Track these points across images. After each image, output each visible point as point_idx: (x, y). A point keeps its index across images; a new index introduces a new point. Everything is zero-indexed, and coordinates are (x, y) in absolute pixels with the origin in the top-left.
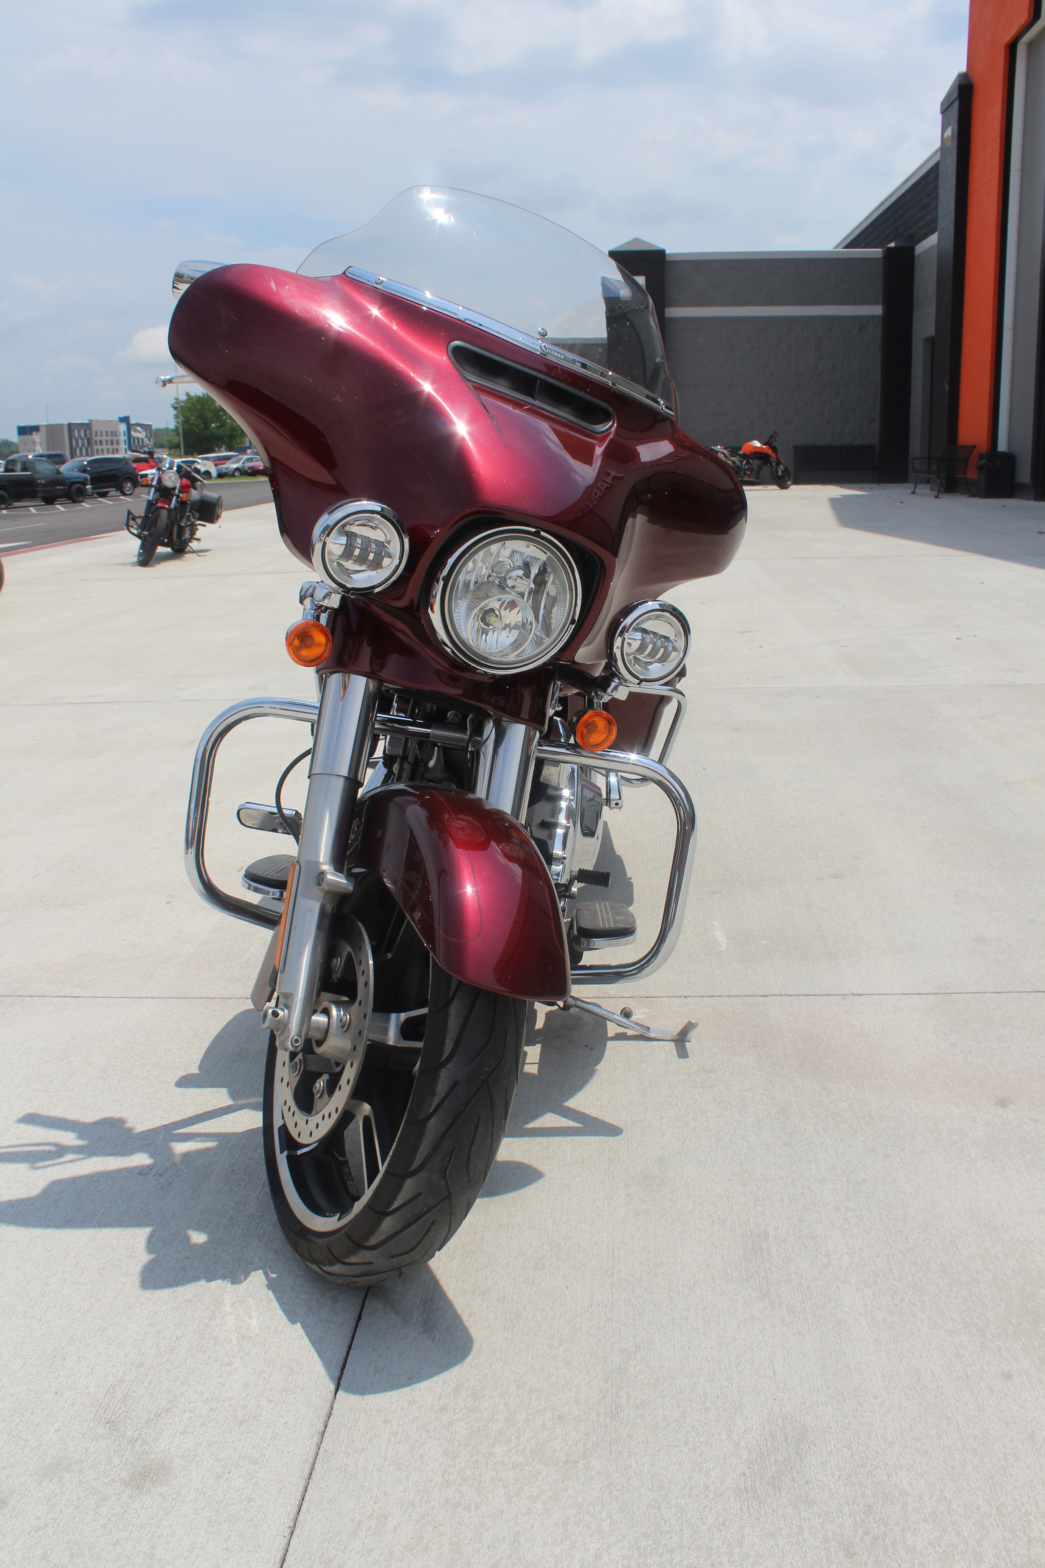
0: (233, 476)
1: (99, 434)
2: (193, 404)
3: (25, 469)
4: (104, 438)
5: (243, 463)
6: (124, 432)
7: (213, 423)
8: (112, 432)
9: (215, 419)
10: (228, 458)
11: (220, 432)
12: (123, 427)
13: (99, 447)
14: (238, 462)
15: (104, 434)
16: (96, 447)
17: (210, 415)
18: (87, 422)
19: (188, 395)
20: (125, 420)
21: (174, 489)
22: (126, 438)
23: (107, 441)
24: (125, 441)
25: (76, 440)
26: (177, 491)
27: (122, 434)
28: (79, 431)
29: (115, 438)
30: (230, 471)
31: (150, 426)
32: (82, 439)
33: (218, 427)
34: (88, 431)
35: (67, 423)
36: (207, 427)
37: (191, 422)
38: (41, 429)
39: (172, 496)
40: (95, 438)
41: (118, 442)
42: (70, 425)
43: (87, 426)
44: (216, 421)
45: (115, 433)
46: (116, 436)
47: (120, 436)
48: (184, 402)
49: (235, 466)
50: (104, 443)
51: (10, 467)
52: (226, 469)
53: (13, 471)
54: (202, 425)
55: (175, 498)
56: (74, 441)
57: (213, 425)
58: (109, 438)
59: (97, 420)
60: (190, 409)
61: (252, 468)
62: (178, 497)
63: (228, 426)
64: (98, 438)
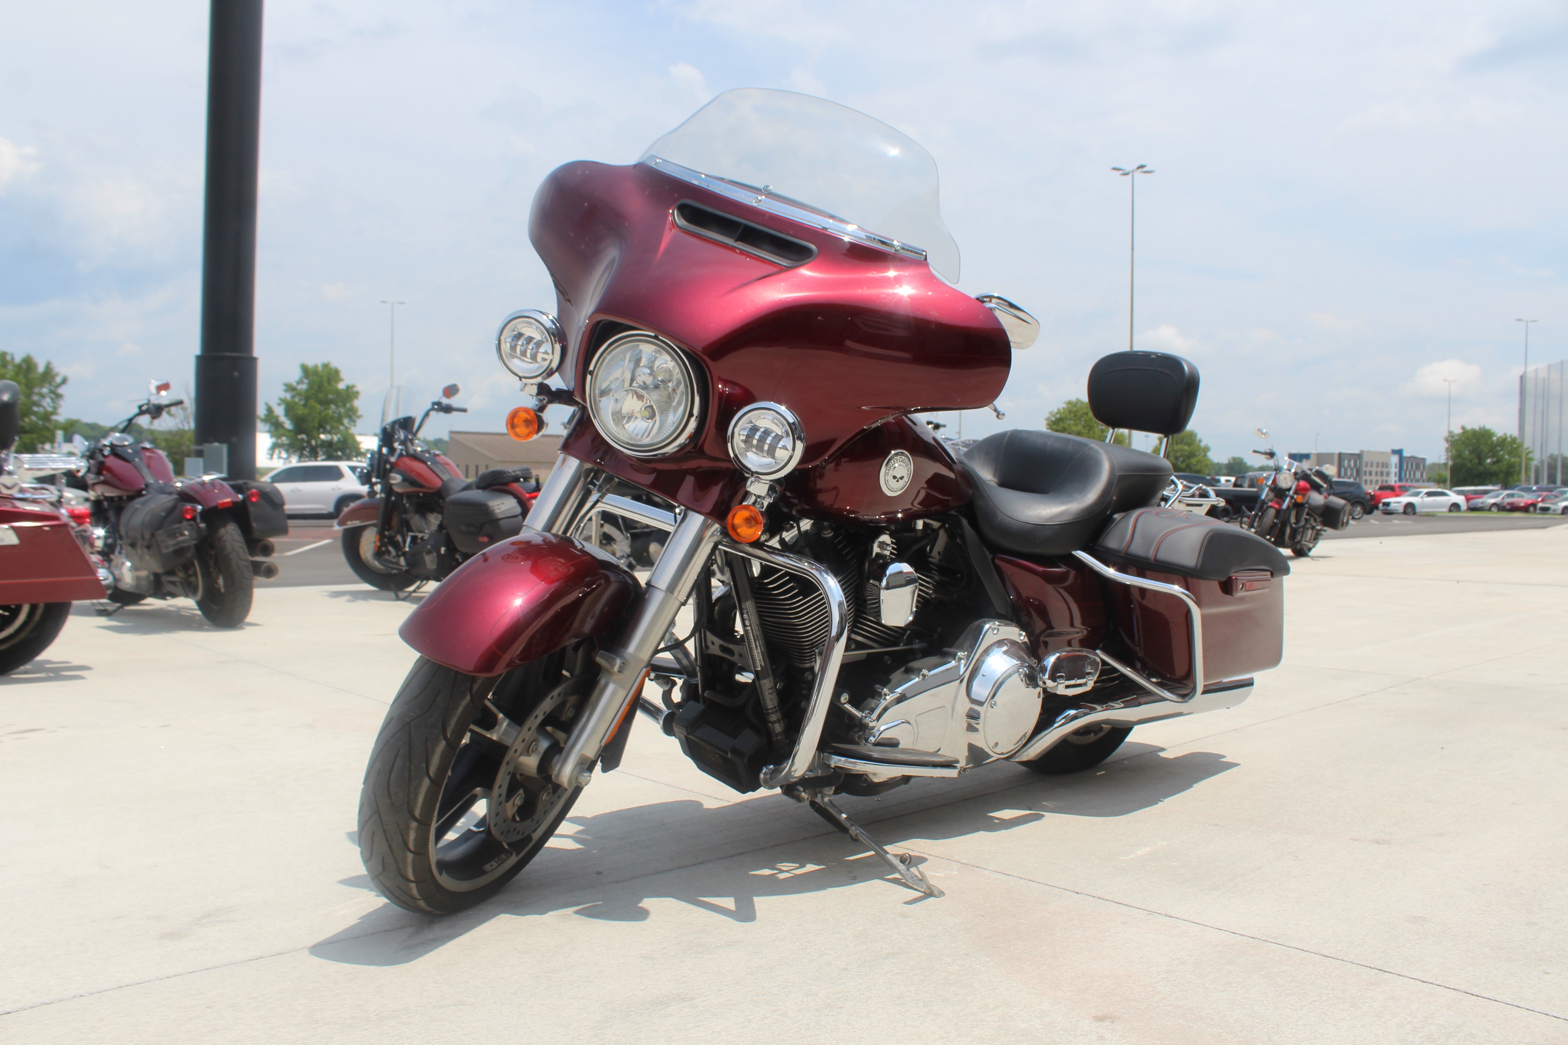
0: (1490, 510)
1: (1369, 465)
2: (1468, 438)
3: (1252, 485)
4: (1374, 469)
5: (1503, 498)
6: (1396, 465)
7: (1489, 458)
8: (1383, 464)
9: (1491, 454)
10: (1486, 492)
11: (1495, 468)
12: (1395, 459)
13: (1368, 478)
14: (1497, 496)
15: (1375, 465)
16: (1364, 478)
17: (1485, 449)
18: (1357, 452)
19: (1463, 428)
20: (1399, 452)
21: (1289, 490)
22: (1397, 470)
23: (1376, 473)
24: (1396, 473)
25: (1345, 469)
26: (1291, 492)
27: (1393, 466)
28: (1349, 461)
29: (1385, 470)
30: (1486, 506)
31: (1424, 459)
32: (1352, 469)
33: (1494, 463)
34: (1358, 462)
35: (1337, 452)
36: (1480, 462)
37: (1464, 456)
38: (1312, 457)
39: (1286, 496)
40: (1364, 469)
41: (1388, 474)
42: (1340, 455)
43: (1358, 457)
44: (1492, 457)
45: (1386, 465)
46: (1387, 467)
47: (1391, 467)
48: (1458, 435)
49: (1492, 501)
50: (1374, 473)
51: (1239, 483)
52: (1482, 503)
53: (1241, 486)
54: (1476, 461)
55: (1288, 499)
56: (1343, 470)
57: (1489, 461)
58: (1379, 469)
59: (1368, 451)
60: (1463, 443)
61: (1511, 504)
62: (1292, 498)
63: (1505, 462)
64: (1368, 469)
